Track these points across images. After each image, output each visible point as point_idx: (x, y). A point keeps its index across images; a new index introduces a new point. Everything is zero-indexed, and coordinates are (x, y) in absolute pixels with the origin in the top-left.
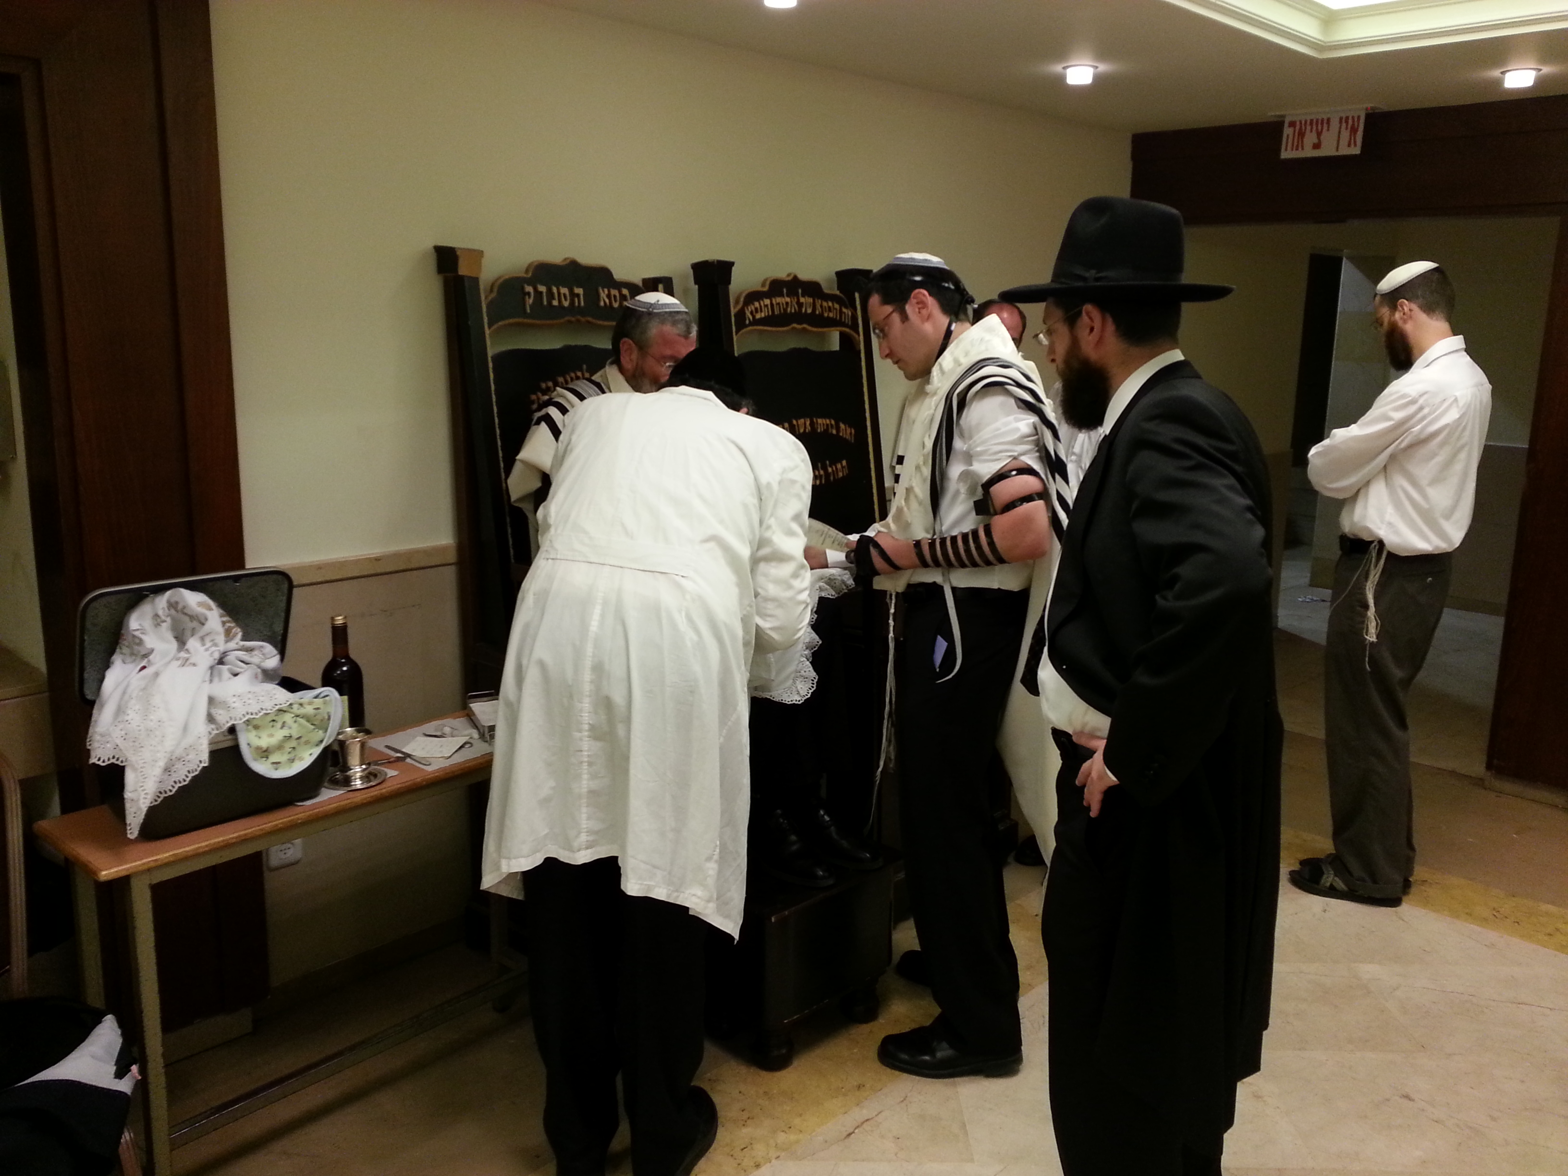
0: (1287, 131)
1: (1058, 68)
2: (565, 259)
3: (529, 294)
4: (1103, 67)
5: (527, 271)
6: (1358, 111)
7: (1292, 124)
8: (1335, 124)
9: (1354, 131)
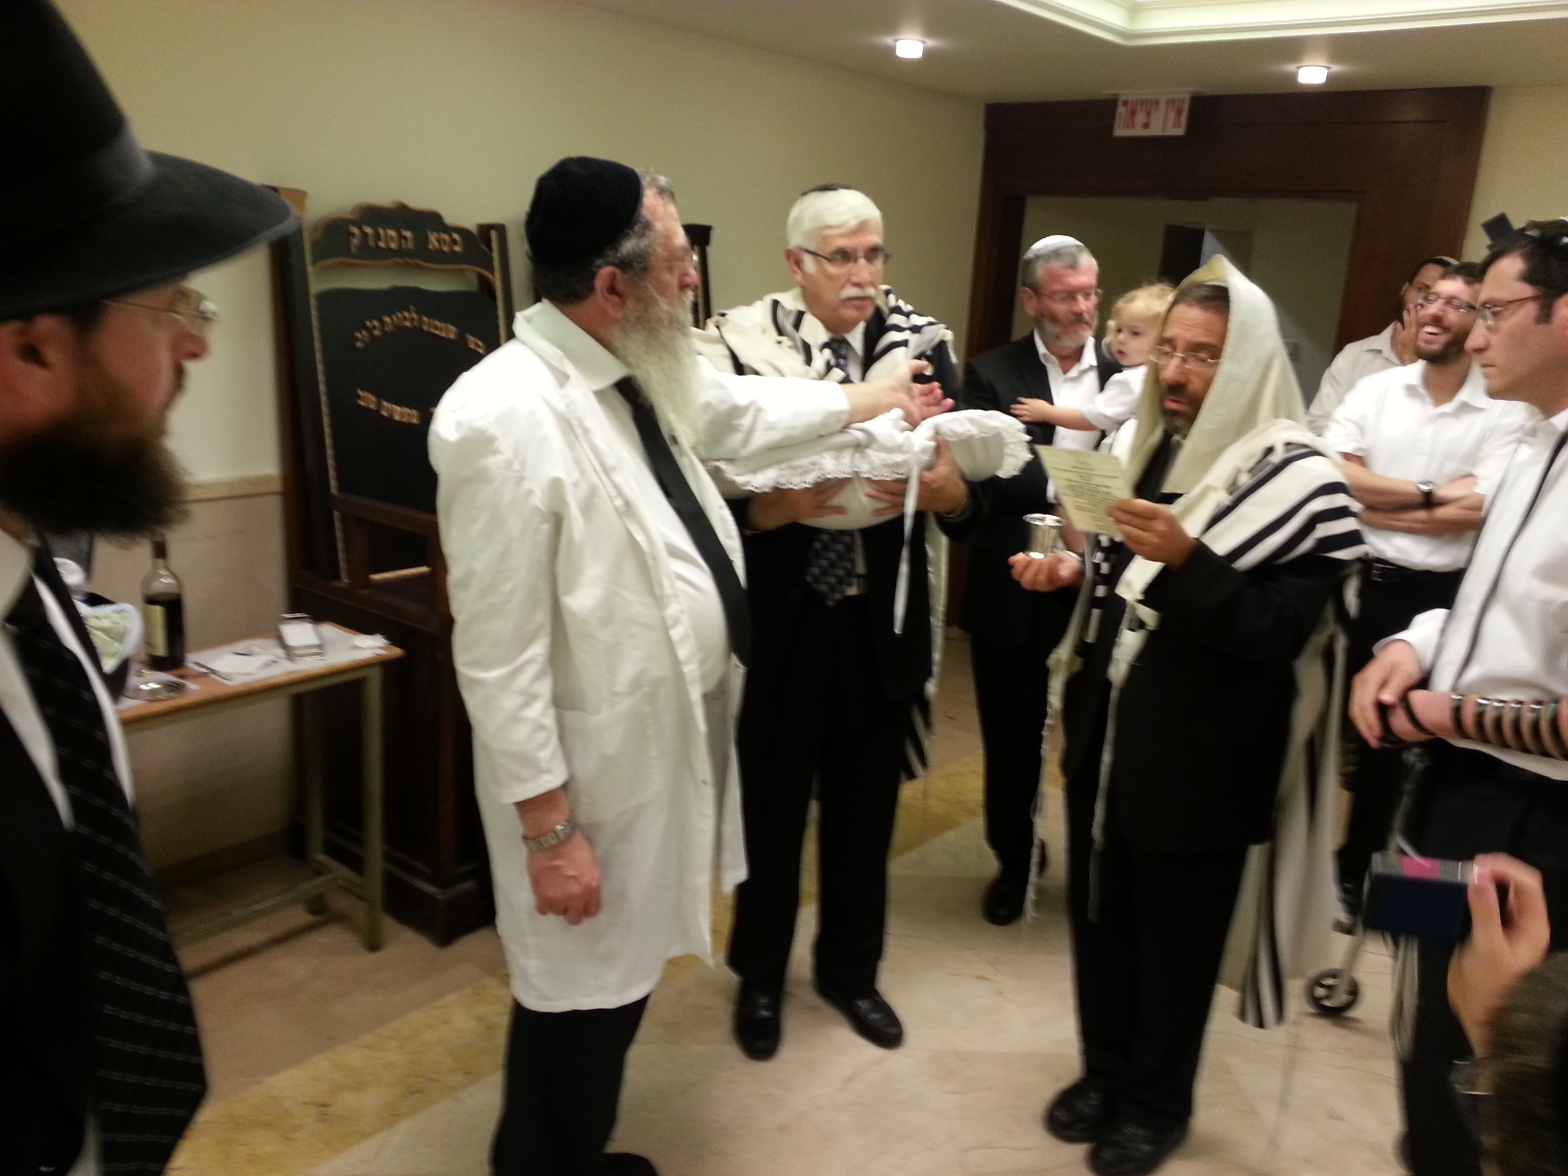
0: (1121, 110)
1: (889, 40)
2: (393, 202)
3: (354, 235)
4: (931, 43)
5: (353, 212)
6: (1184, 94)
7: (1125, 103)
8: (1162, 106)
9: (1179, 112)
